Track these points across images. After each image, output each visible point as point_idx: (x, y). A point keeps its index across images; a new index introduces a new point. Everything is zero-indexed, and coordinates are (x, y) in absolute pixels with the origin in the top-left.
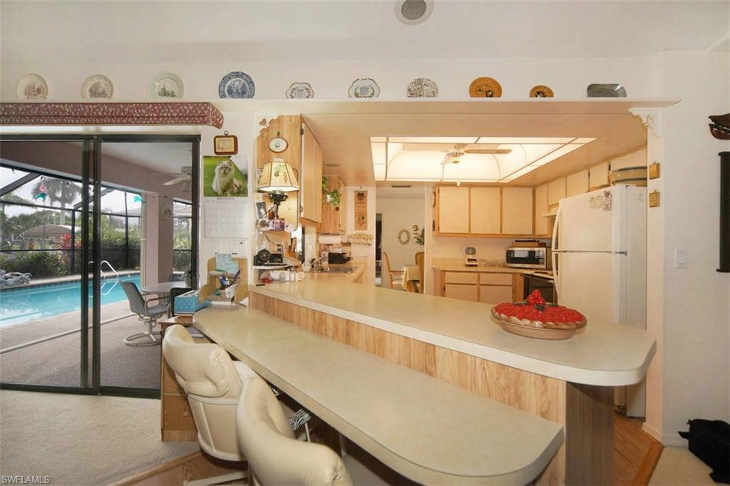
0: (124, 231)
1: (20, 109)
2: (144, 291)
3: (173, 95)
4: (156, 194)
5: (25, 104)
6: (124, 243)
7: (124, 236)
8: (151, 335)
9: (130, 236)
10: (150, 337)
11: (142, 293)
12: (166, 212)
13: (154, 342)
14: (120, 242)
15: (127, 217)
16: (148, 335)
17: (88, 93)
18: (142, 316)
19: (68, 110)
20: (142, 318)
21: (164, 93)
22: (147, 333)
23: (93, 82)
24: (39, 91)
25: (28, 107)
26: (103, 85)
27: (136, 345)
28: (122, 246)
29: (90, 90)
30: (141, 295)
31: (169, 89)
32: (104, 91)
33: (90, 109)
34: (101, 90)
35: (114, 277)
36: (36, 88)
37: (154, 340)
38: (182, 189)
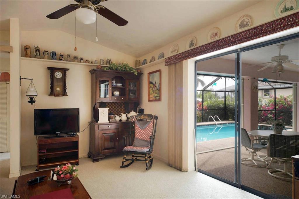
0: (224, 99)
1: (211, 45)
2: (250, 134)
3: (292, 8)
4: (249, 77)
5: (213, 42)
6: (224, 106)
7: (224, 102)
8: (253, 160)
9: (227, 102)
10: (252, 161)
11: (249, 135)
12: (255, 87)
13: (256, 165)
14: (222, 105)
15: (225, 92)
16: (250, 160)
17: (238, 27)
18: (248, 148)
19: (231, 39)
20: (248, 149)
21: (286, 10)
22: (251, 159)
23: (241, 20)
24: (216, 34)
25: (214, 43)
26: (246, 20)
27: (246, 165)
28: (223, 108)
29: (240, 25)
30: (249, 136)
31: (288, 6)
32: (247, 23)
33: (242, 35)
34: (245, 23)
35: (220, 124)
36: (215, 34)
37: (256, 164)
38: (272, 71)
